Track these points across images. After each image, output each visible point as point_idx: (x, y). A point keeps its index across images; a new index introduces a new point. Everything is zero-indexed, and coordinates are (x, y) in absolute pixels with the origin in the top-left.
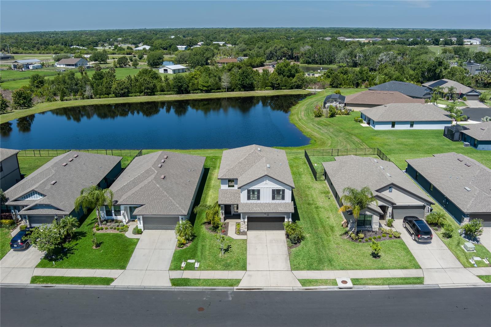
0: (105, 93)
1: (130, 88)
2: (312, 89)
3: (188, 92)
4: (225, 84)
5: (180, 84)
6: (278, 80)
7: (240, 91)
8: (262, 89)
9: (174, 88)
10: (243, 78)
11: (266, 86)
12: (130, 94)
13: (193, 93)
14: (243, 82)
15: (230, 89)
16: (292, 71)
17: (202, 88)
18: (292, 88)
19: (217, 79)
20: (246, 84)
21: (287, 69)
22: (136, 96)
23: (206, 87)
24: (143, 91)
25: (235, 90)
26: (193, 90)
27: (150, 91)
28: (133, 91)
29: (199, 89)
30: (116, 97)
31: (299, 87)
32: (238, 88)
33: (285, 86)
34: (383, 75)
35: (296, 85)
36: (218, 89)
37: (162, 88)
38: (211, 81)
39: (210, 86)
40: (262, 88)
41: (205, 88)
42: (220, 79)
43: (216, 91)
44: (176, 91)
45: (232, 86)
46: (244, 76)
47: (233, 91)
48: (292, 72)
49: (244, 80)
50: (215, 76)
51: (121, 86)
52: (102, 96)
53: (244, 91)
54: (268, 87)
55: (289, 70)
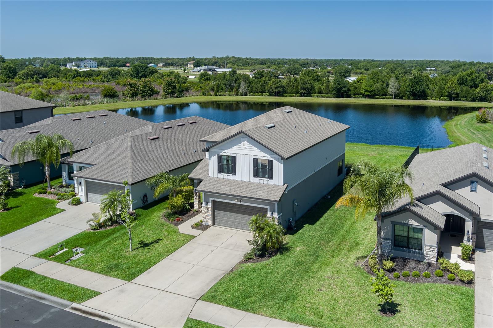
0: (260, 91)
1: (287, 88)
3: (349, 97)
4: (391, 90)
5: (339, 87)
7: (409, 99)
8: (436, 99)
9: (332, 91)
10: (412, 85)
11: (442, 96)
12: (285, 94)
13: (354, 98)
14: (412, 88)
15: (397, 96)
16: (476, 81)
17: (364, 93)
18: (474, 100)
19: (385, 84)
20: (416, 90)
21: (470, 78)
22: (291, 96)
23: (369, 91)
24: (299, 92)
25: (404, 98)
26: (355, 95)
27: (305, 92)
28: (289, 91)
29: (361, 94)
30: (270, 95)
31: (483, 99)
32: (407, 96)
33: (466, 97)
35: (479, 96)
36: (384, 95)
37: (319, 90)
38: (378, 86)
39: (374, 91)
40: (437, 97)
41: (367, 93)
42: (388, 85)
43: (380, 97)
44: (334, 94)
45: (400, 94)
46: (414, 81)
47: (401, 98)
48: (476, 82)
49: (414, 87)
50: (383, 82)
51: (275, 84)
52: (256, 94)
53: (414, 99)
54: (444, 96)
55: (472, 79)
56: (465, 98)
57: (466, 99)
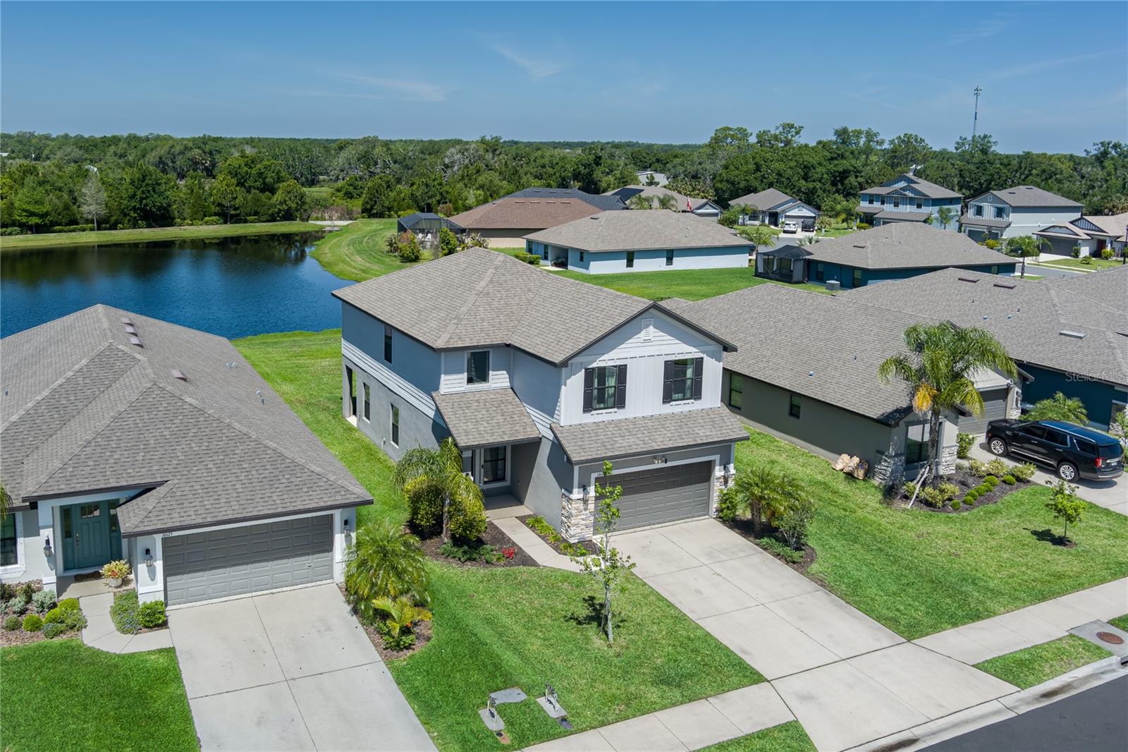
2: (325, 220)
4: (91, 206)
6: (235, 198)
7: (134, 228)
8: (194, 222)
10: (142, 193)
11: (205, 216)
14: (143, 202)
15: (103, 223)
16: (267, 177)
17: (24, 221)
18: (272, 219)
19: (66, 196)
20: (154, 206)
21: (254, 171)
23: (36, 215)
25: (120, 225)
29: (14, 224)
31: (288, 216)
32: (129, 221)
33: (256, 213)
34: (477, 189)
35: (284, 210)
36: (72, 222)
38: (51, 200)
39: (47, 214)
40: (195, 219)
41: (34, 220)
42: (75, 196)
43: (66, 228)
45: (111, 216)
47: (114, 227)
48: (267, 180)
49: (145, 198)
50: (60, 190)
53: (149, 226)
54: (210, 216)
55: (260, 174)
56: (254, 215)
57: (256, 217)
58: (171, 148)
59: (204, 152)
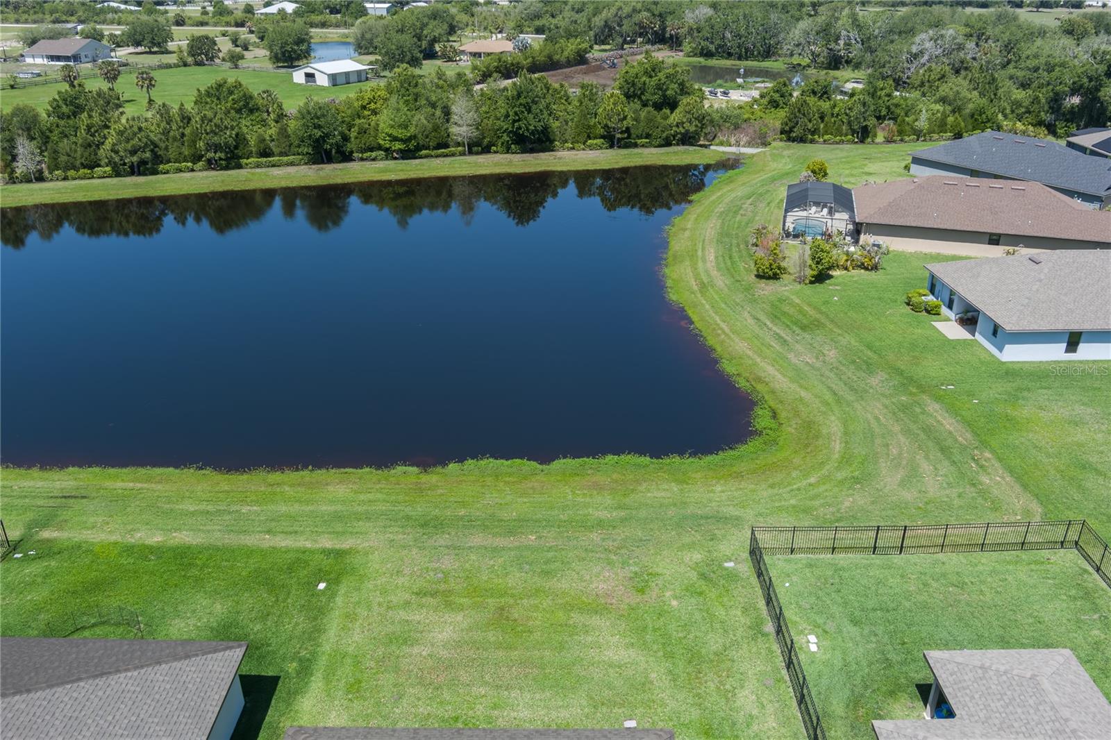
0: (82, 164)
1: (162, 145)
2: (730, 146)
3: (347, 157)
4: (461, 130)
5: (320, 133)
6: (625, 118)
7: (508, 152)
8: (576, 145)
9: (299, 146)
10: (516, 114)
11: (589, 138)
12: (161, 166)
13: (362, 159)
14: (516, 124)
15: (478, 146)
16: (667, 89)
17: (388, 146)
18: (667, 143)
19: (438, 113)
20: (528, 130)
21: (654, 81)
22: (181, 171)
23: (401, 140)
24: (202, 156)
25: (494, 148)
26: (363, 151)
27: (223, 155)
28: (172, 154)
29: (380, 148)
30: (118, 174)
31: (688, 139)
32: (503, 144)
33: (648, 136)
35: (681, 133)
36: (442, 145)
37: (262, 146)
38: (420, 120)
39: (414, 137)
40: (578, 142)
41: (398, 146)
42: (447, 113)
43: (433, 153)
44: (307, 153)
45: (484, 138)
46: (521, 104)
47: (486, 150)
48: (668, 92)
49: (519, 120)
50: (433, 106)
51: (128, 140)
52: (71, 173)
53: (523, 152)
54: (595, 138)
55: (659, 87)
56: (646, 138)
57: (648, 140)
58: (618, 9)
59: (654, 15)
